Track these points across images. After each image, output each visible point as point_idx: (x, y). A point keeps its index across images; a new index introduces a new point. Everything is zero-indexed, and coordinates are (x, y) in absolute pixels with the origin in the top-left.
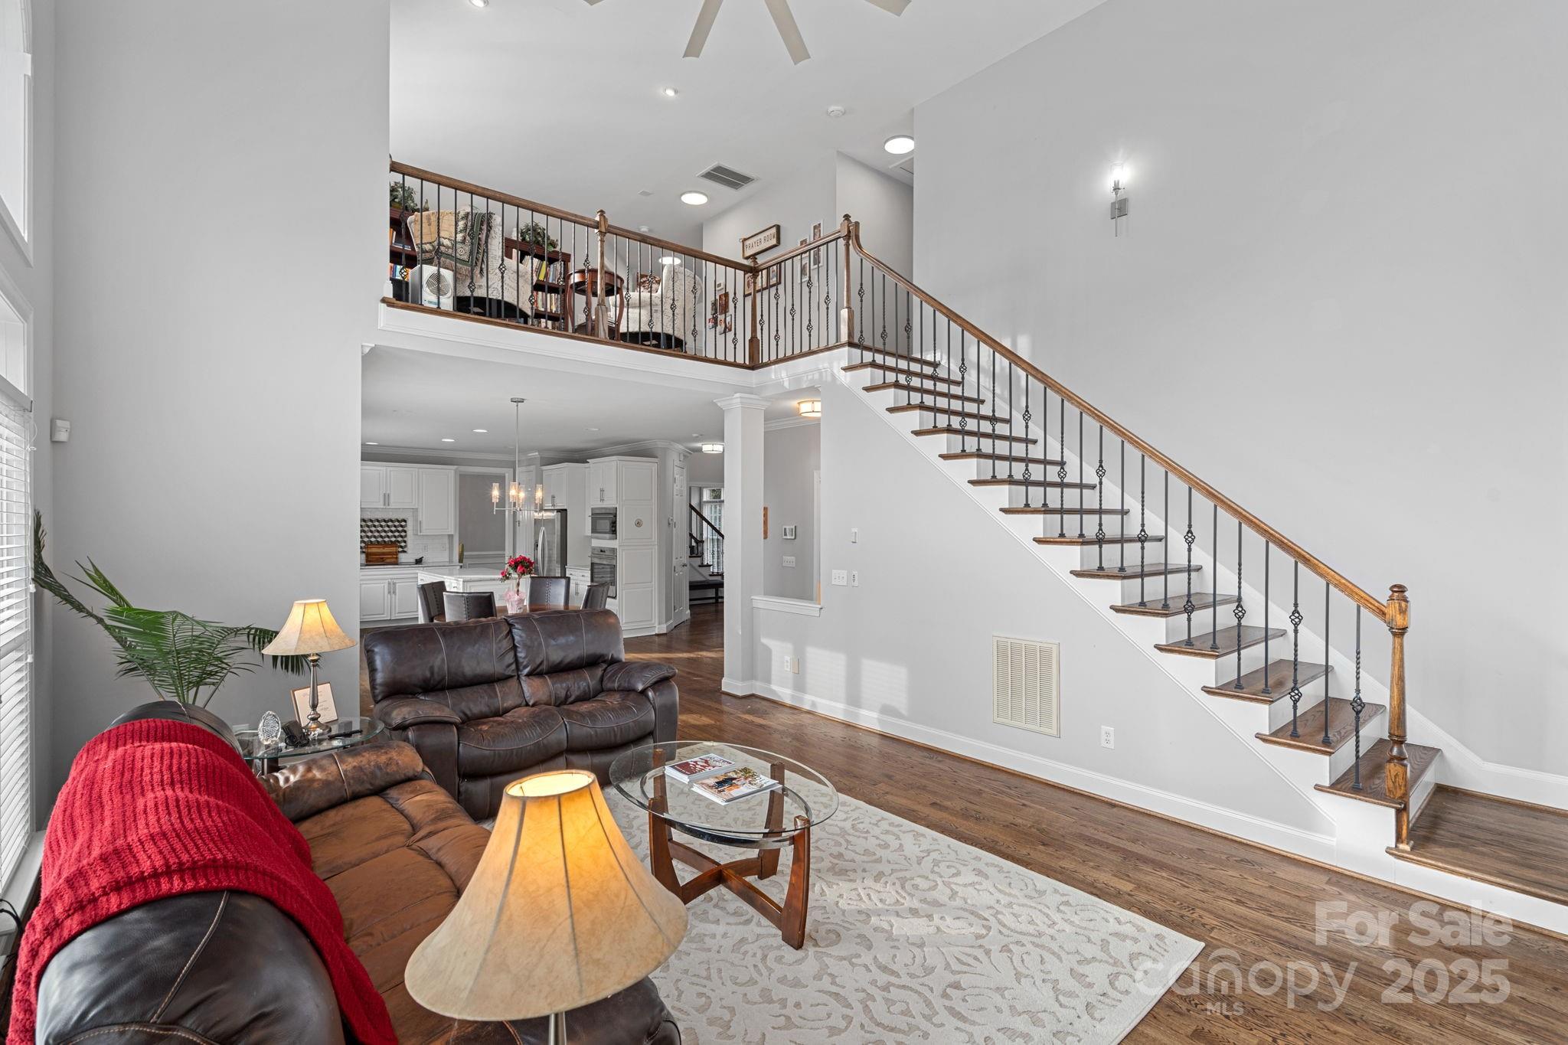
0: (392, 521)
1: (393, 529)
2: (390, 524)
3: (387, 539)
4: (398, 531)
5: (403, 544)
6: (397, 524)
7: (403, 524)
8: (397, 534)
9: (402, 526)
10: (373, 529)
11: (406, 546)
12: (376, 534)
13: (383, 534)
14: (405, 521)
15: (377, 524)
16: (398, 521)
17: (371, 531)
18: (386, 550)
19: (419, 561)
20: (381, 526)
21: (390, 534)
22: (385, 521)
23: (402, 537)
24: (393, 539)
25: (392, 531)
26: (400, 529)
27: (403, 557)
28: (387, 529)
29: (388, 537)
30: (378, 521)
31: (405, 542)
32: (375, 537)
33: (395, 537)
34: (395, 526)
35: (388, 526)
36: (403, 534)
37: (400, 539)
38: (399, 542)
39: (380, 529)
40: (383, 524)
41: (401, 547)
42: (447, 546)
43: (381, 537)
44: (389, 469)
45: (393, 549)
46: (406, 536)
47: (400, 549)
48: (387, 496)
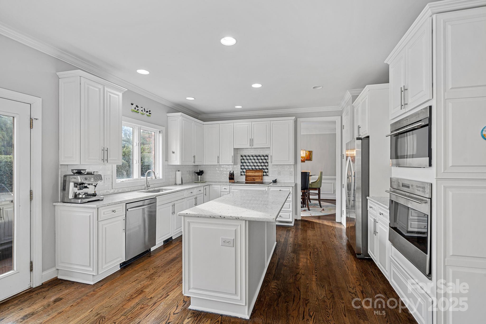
0: (260, 156)
1: (261, 161)
2: (259, 158)
3: (257, 167)
4: (264, 163)
5: (266, 171)
6: (263, 158)
7: (266, 158)
8: (263, 164)
9: (265, 159)
10: (250, 161)
11: (268, 172)
12: (252, 164)
13: (255, 164)
14: (267, 156)
15: (252, 158)
16: (263, 156)
17: (249, 163)
18: (256, 174)
19: (275, 182)
20: (254, 159)
21: (259, 164)
22: (256, 156)
23: (265, 166)
24: (261, 167)
25: (260, 163)
26: (265, 161)
27: (266, 179)
28: (257, 161)
29: (258, 166)
30: (252, 156)
31: (267, 169)
32: (251, 166)
33: (262, 166)
34: (262, 159)
35: (258, 159)
36: (266, 164)
37: (264, 167)
38: (264, 169)
39: (253, 161)
40: (255, 158)
41: (265, 172)
42: (293, 173)
43: (254, 166)
44: (253, 123)
45: (260, 174)
46: (268, 166)
47: (265, 174)
48: (252, 141)
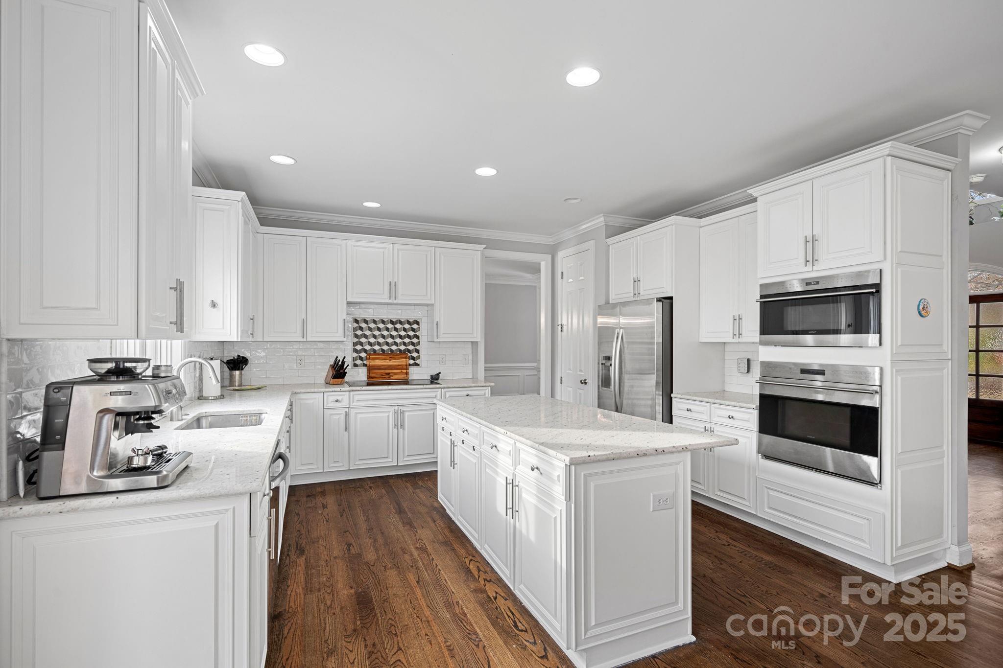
0: (401, 322)
1: (403, 333)
2: (398, 326)
3: (394, 348)
4: (409, 337)
5: (415, 355)
6: (407, 326)
7: (415, 326)
8: (407, 340)
9: (413, 330)
10: (377, 333)
11: (418, 358)
12: (381, 340)
13: (390, 340)
14: (417, 323)
15: (381, 326)
16: (409, 322)
17: (375, 337)
18: (394, 362)
19: (435, 379)
20: (387, 329)
21: (398, 340)
22: (392, 322)
23: (413, 344)
24: (402, 348)
25: (400, 337)
26: (411, 333)
27: (414, 373)
28: (394, 333)
29: (396, 344)
30: (383, 322)
31: (417, 351)
32: (379, 344)
33: (405, 344)
34: (405, 330)
35: (396, 329)
36: (415, 340)
37: (411, 347)
38: (409, 351)
39: (385, 333)
40: (390, 326)
41: (413, 358)
42: (471, 357)
43: (387, 344)
44: (396, 246)
45: (403, 362)
46: (418, 343)
47: (412, 362)
48: (393, 288)
